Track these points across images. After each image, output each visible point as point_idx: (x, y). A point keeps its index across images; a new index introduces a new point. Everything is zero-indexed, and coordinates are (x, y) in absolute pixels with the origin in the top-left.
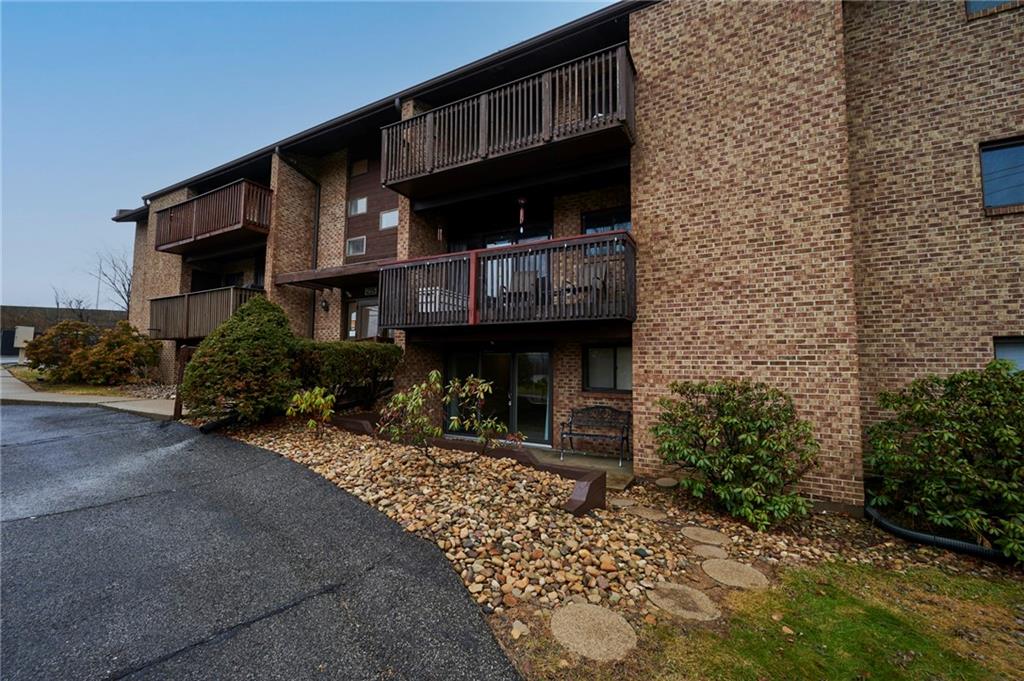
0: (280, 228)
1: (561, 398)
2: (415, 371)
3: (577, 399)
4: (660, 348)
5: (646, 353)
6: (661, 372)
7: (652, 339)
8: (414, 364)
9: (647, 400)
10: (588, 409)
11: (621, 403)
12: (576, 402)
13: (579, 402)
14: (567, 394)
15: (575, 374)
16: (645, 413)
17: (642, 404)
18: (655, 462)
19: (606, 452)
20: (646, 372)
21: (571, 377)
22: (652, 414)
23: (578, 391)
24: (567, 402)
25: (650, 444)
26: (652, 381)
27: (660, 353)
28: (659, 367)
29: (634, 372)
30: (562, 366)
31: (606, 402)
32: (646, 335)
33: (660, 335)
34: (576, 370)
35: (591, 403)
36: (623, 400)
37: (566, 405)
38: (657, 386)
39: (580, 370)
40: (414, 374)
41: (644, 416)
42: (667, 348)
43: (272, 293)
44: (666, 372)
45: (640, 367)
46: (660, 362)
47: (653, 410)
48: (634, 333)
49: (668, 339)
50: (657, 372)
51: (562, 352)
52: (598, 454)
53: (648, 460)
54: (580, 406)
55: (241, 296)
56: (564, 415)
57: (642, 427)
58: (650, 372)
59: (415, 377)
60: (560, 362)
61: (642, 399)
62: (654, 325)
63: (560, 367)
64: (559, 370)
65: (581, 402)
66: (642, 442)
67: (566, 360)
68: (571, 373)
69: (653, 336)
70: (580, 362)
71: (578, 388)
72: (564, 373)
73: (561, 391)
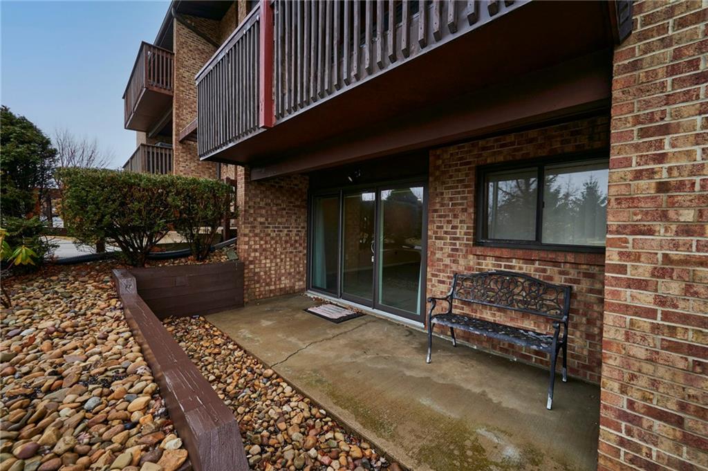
0: (181, 88)
1: (438, 255)
3: (465, 257)
5: (664, 130)
7: (701, 78)
10: (485, 276)
11: (551, 270)
12: (462, 261)
13: (467, 263)
14: (448, 249)
15: (463, 217)
17: (640, 284)
19: (515, 353)
21: (456, 222)
23: (466, 245)
24: (447, 261)
26: (688, 216)
30: (442, 205)
31: (518, 266)
34: (464, 210)
35: (489, 265)
36: (555, 263)
37: (446, 266)
39: (471, 210)
40: (262, 220)
43: (177, 149)
47: (691, 308)
48: (619, 79)
51: (443, 183)
52: (497, 353)
53: (657, 452)
54: (470, 269)
55: (149, 152)
56: (443, 282)
58: (681, 186)
59: (261, 223)
60: (438, 200)
61: (640, 271)
63: (437, 207)
64: (436, 211)
65: (471, 263)
67: (448, 194)
68: (455, 216)
70: (471, 197)
71: (467, 240)
72: (445, 216)
73: (439, 243)
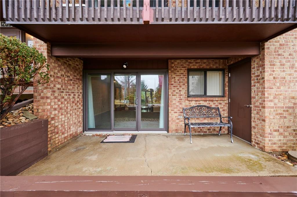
1: (174, 102)
2: (59, 83)
3: (185, 102)
4: (284, 61)
5: (274, 65)
6: (284, 78)
7: (279, 55)
8: (58, 77)
9: (275, 98)
10: (192, 108)
11: (211, 103)
12: (183, 104)
13: (186, 104)
14: (178, 99)
15: (183, 87)
16: (273, 107)
17: (271, 101)
18: (280, 140)
20: (274, 78)
21: (180, 89)
22: (279, 107)
23: (185, 97)
24: (178, 104)
25: (277, 128)
26: (278, 85)
27: (284, 65)
28: (283, 74)
29: (266, 78)
30: (175, 82)
31: (203, 103)
32: (275, 52)
33: (284, 52)
34: (184, 84)
35: (193, 104)
36: (212, 101)
37: (177, 106)
38: (282, 88)
39: (186, 84)
41: (272, 110)
42: (289, 61)
44: (288, 78)
45: (270, 75)
46: (284, 71)
47: (279, 105)
49: (290, 55)
50: (282, 78)
51: (175, 73)
52: (197, 133)
53: (275, 140)
54: (186, 106)
56: (176, 112)
57: (272, 117)
58: (277, 78)
60: (173, 80)
61: (271, 98)
62: (281, 45)
63: (173, 83)
64: (172, 84)
65: (187, 104)
66: (271, 128)
67: (177, 78)
68: (180, 87)
69: (279, 53)
71: (185, 95)
72: (176, 86)
73: (174, 97)
